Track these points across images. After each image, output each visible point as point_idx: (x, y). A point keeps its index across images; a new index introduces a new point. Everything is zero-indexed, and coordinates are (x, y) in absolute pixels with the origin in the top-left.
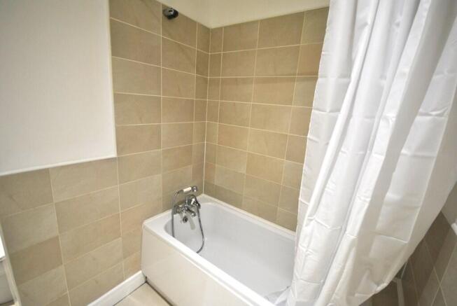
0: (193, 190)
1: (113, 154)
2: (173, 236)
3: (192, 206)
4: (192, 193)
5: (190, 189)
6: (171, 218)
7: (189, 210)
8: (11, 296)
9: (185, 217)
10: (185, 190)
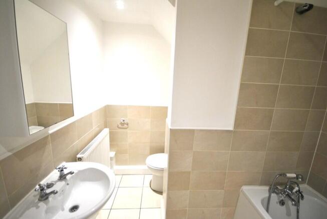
0: (297, 178)
1: (231, 128)
2: (267, 210)
3: (293, 194)
4: (295, 180)
5: (294, 175)
6: (267, 195)
7: (288, 195)
8: (162, 189)
9: (282, 200)
10: (289, 175)
